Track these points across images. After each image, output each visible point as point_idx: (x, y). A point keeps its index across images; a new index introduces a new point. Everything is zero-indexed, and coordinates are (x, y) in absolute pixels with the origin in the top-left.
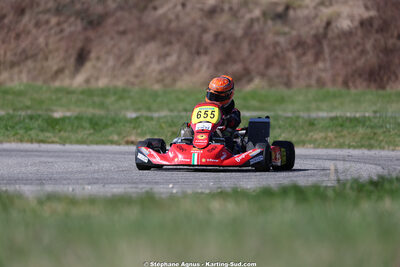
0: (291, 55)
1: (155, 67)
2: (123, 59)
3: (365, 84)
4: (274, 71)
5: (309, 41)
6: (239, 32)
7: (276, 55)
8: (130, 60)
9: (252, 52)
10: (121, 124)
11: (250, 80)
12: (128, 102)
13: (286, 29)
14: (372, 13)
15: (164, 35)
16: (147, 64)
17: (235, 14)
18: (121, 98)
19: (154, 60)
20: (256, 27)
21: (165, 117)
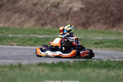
0: (59, 18)
1: (18, 21)
2: (8, 18)
3: (81, 27)
4: (54, 23)
5: (65, 14)
6: (44, 11)
7: (54, 18)
8: (10, 19)
9: (47, 17)
10: (8, 39)
11: (47, 26)
12: (10, 31)
13: (58, 10)
14: (84, 6)
15: (21, 11)
16: (15, 20)
17: (42, 5)
18: (7, 30)
19: (18, 18)
20: (49, 9)
21: (21, 37)
